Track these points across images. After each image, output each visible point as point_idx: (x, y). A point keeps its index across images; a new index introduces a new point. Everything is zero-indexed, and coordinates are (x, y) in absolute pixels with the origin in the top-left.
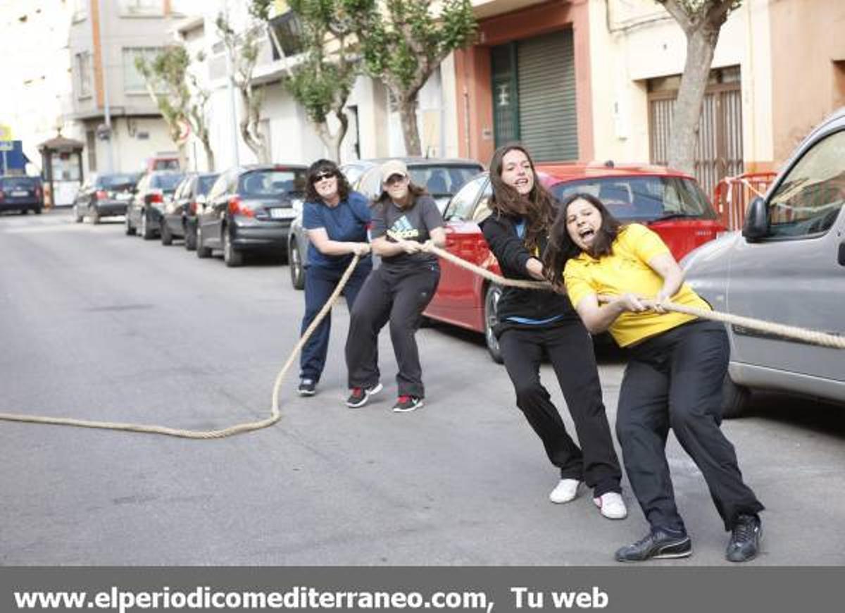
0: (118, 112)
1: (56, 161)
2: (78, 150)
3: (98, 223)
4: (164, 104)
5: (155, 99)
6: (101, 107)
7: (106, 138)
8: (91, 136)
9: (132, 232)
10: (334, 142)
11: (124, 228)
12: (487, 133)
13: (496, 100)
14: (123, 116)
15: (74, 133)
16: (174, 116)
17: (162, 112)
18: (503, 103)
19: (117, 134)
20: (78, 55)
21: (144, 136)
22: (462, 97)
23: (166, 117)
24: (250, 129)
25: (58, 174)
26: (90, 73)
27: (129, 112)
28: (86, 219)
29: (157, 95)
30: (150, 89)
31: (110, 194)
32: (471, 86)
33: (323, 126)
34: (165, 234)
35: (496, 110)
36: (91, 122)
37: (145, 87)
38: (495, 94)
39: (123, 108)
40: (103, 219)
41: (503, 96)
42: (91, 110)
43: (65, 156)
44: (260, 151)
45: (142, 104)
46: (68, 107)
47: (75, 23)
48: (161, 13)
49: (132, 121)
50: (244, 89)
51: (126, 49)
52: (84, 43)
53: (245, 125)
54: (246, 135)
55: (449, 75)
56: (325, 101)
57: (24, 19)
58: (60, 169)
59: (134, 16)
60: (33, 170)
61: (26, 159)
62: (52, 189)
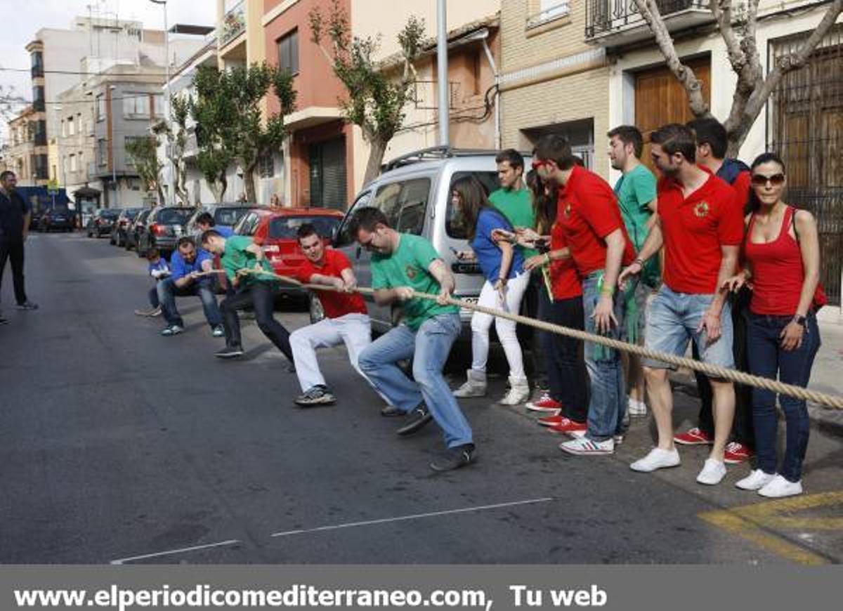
0: (120, 174)
1: (83, 202)
2: (96, 195)
3: (99, 237)
4: (141, 170)
5: (135, 167)
6: (111, 171)
7: (114, 189)
8: (106, 188)
9: (113, 243)
10: (219, 194)
11: (109, 241)
12: (307, 192)
13: (312, 174)
14: (124, 176)
15: (96, 186)
16: (146, 177)
17: (139, 174)
18: (315, 176)
19: (120, 187)
20: (100, 140)
21: (136, 189)
22: (294, 171)
23: (142, 177)
24: (180, 185)
25: (85, 209)
26: (105, 152)
27: (128, 174)
28: (94, 235)
29: (138, 165)
30: (134, 162)
31: (107, 221)
32: (298, 163)
33: (213, 185)
34: (127, 244)
35: (311, 179)
36: (105, 180)
37: (130, 160)
38: (311, 170)
39: (124, 172)
40: (102, 236)
41: (315, 171)
42: (105, 172)
43: (89, 199)
44: (185, 198)
45: (134, 170)
46: (93, 171)
47: (99, 122)
48: (148, 117)
49: (129, 179)
50: (176, 163)
51: (126, 138)
52: (103, 133)
53: (176, 183)
54: (177, 189)
55: (287, 159)
56: (213, 171)
57: (71, 119)
58: (85, 206)
59: (132, 119)
60: (71, 206)
61: (68, 200)
62: (81, 218)
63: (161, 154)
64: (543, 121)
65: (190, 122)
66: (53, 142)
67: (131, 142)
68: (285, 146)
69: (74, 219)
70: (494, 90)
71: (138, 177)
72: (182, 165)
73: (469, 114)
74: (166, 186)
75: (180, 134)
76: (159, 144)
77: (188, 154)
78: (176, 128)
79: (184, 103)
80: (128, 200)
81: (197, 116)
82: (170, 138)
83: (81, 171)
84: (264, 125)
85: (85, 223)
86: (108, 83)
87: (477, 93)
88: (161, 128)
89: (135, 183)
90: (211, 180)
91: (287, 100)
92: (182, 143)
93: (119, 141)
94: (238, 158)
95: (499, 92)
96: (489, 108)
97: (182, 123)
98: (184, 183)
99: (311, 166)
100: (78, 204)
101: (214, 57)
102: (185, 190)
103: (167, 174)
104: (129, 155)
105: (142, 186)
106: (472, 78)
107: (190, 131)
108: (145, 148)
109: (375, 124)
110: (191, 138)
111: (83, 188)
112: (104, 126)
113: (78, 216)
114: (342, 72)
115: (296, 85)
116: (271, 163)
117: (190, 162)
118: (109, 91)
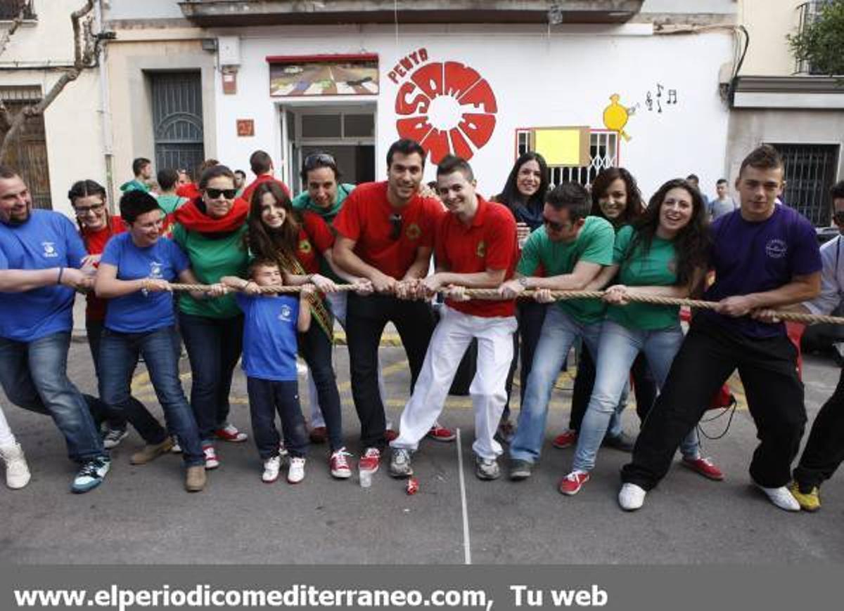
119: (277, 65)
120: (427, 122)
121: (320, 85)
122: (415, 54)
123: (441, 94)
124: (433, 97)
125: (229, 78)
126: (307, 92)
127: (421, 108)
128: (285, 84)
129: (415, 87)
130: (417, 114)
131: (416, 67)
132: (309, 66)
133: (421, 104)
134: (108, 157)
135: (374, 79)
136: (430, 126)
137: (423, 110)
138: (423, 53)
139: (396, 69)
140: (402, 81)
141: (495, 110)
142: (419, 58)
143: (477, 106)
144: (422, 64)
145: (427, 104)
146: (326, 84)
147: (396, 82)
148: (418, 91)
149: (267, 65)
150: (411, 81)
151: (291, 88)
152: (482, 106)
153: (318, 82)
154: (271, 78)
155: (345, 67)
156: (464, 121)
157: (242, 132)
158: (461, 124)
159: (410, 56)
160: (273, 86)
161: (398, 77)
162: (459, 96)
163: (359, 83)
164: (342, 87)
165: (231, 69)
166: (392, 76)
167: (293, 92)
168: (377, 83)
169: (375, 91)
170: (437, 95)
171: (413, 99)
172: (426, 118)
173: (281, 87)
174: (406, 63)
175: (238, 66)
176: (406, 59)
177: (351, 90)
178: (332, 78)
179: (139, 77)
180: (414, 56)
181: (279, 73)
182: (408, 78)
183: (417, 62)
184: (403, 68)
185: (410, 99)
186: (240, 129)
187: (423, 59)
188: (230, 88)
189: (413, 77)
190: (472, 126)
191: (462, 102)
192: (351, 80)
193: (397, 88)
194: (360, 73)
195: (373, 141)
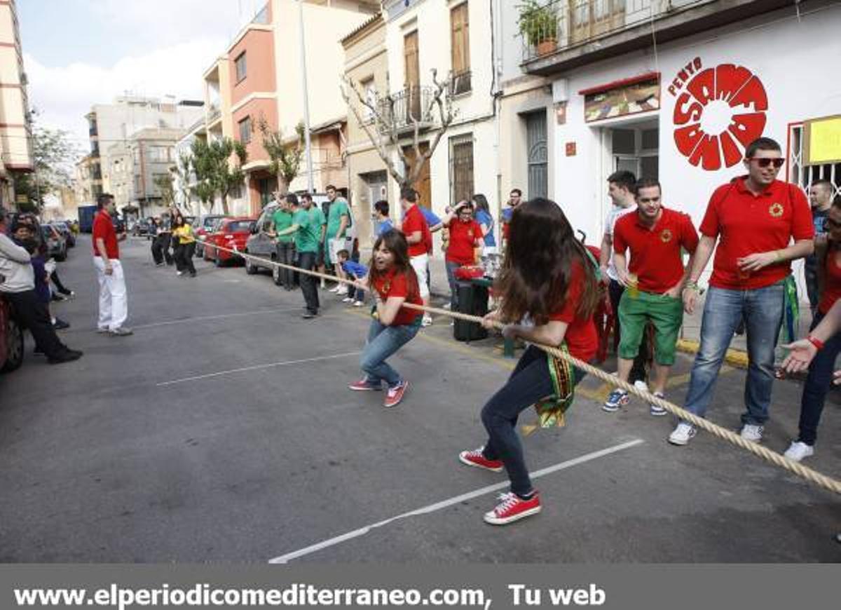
0: (151, 196)
2: (136, 210)
3: (140, 236)
4: (163, 195)
6: (144, 194)
7: (147, 206)
8: (141, 205)
10: (210, 209)
14: (153, 198)
15: (135, 204)
16: (167, 199)
18: (264, 198)
19: (151, 205)
20: (137, 176)
21: (161, 205)
22: (252, 195)
23: (164, 199)
24: (187, 203)
25: (129, 219)
26: (140, 183)
27: (155, 196)
28: (137, 234)
29: (161, 192)
30: (159, 190)
32: (254, 191)
35: (262, 200)
36: (141, 200)
39: (153, 195)
42: (141, 196)
43: (132, 213)
45: (159, 194)
46: (133, 194)
47: (135, 164)
48: (166, 161)
49: (156, 200)
50: (184, 191)
51: (154, 174)
52: (138, 171)
53: (185, 203)
54: (186, 206)
55: (248, 189)
56: (205, 196)
57: (117, 162)
58: (129, 216)
59: (157, 162)
60: (120, 218)
61: (118, 214)
62: (127, 225)
63: (176, 185)
64: (367, 171)
65: (191, 168)
66: (106, 177)
67: (157, 177)
68: (246, 180)
69: (122, 224)
70: (345, 154)
71: (160, 198)
72: (188, 192)
73: (335, 165)
74: (179, 204)
75: (187, 174)
76: (174, 180)
77: (191, 185)
78: (183, 171)
79: (187, 158)
80: (156, 212)
81: (195, 166)
82: (181, 176)
83: (125, 195)
84: (231, 172)
85: (130, 228)
86: (139, 141)
87: (340, 154)
88: (174, 170)
89: (160, 202)
90: (204, 201)
91: (243, 157)
92: (187, 180)
93: (149, 178)
94: (218, 190)
95: (348, 155)
96: (344, 163)
97: (186, 169)
98: (190, 202)
99: (261, 193)
100: (125, 217)
101: (204, 129)
102: (190, 206)
103: (179, 197)
104: (156, 186)
105: (165, 204)
106: (336, 147)
107: (192, 172)
108: (165, 182)
109: (284, 174)
110: (193, 175)
111: (126, 207)
112: (139, 167)
113: (125, 224)
114: (266, 146)
115: (249, 149)
116: (239, 190)
117: (192, 190)
118: (141, 146)
119: (590, 96)
120: (700, 129)
121: (618, 108)
122: (690, 64)
123: (712, 99)
124: (705, 103)
125: (560, 112)
126: (608, 116)
127: (695, 116)
128: (595, 111)
129: (690, 96)
130: (691, 122)
131: (691, 77)
132: (610, 93)
133: (695, 112)
134: (499, 176)
135: (657, 95)
136: (702, 132)
137: (696, 118)
138: (698, 62)
139: (675, 82)
140: (679, 92)
141: (766, 108)
142: (693, 67)
143: (747, 106)
144: (697, 73)
145: (700, 111)
146: (621, 106)
147: (674, 94)
148: (692, 100)
149: (583, 97)
150: (686, 91)
151: (598, 113)
152: (752, 104)
153: (616, 105)
154: (586, 107)
155: (634, 89)
156: (733, 123)
157: (569, 152)
158: (731, 127)
159: (687, 68)
160: (588, 113)
161: (676, 90)
162: (730, 98)
163: (645, 100)
164: (633, 107)
165: (563, 104)
166: (671, 90)
167: (600, 116)
168: (659, 99)
169: (657, 106)
170: (709, 100)
171: (688, 107)
172: (699, 125)
173: (592, 113)
174: (683, 75)
175: (566, 102)
176: (683, 71)
177: (639, 108)
178: (626, 99)
179: (516, 119)
180: (689, 67)
181: (591, 102)
182: (684, 90)
183: (692, 72)
184: (680, 81)
185: (685, 108)
186: (567, 150)
187: (698, 68)
188: (562, 120)
189: (688, 88)
190: (742, 127)
191: (732, 104)
192: (638, 99)
193: (675, 99)
194: (646, 92)
195: (657, 152)
